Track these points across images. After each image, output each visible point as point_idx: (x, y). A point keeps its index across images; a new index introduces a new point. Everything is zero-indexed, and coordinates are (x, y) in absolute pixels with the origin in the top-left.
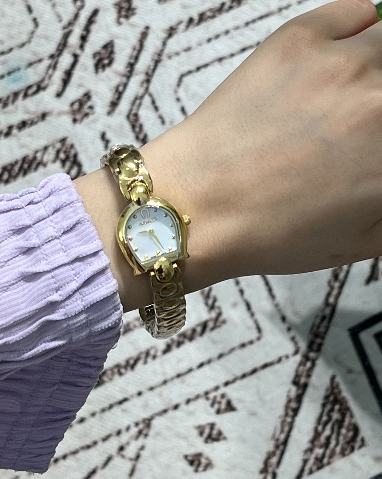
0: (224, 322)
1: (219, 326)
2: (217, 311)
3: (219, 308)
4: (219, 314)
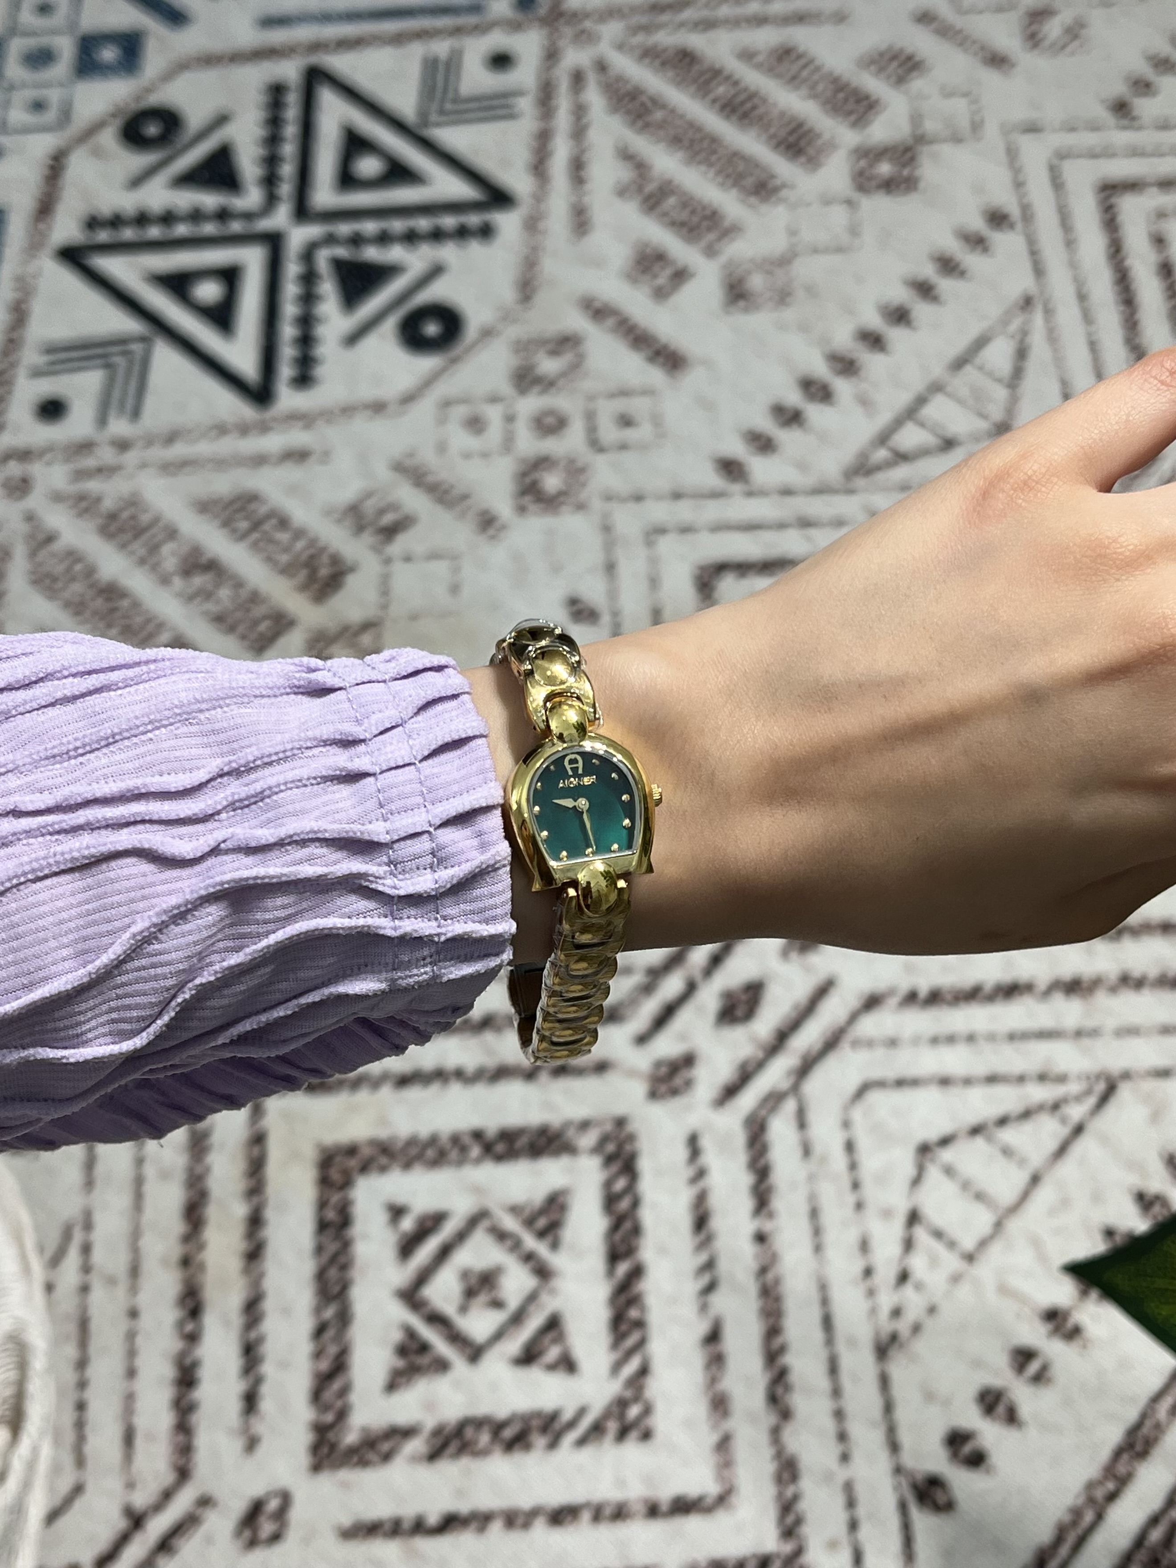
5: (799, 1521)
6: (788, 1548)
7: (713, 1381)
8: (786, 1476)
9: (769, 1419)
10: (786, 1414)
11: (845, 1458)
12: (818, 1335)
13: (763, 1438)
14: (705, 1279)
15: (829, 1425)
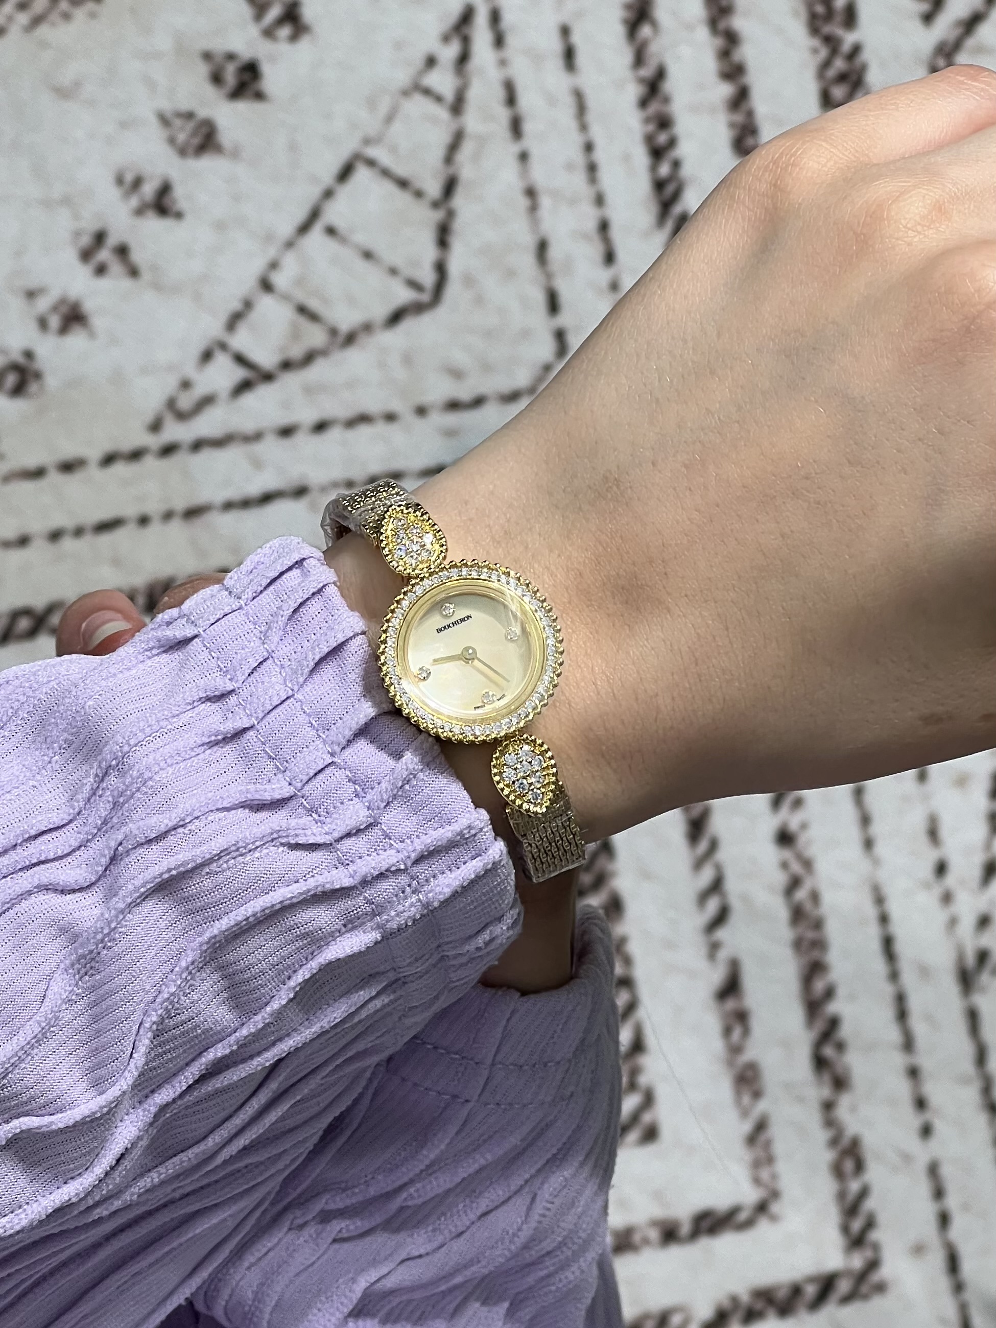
0: (881, 1288)
1: (866, 1297)
2: (869, 1253)
3: (876, 1247)
4: (873, 1265)
5: (870, 1224)
6: (857, 1262)
7: (735, 1050)
8: (849, 1165)
9: (820, 1091)
10: (840, 1083)
11: (926, 1131)
12: (879, 966)
13: (813, 1118)
14: (713, 905)
15: (903, 1089)
